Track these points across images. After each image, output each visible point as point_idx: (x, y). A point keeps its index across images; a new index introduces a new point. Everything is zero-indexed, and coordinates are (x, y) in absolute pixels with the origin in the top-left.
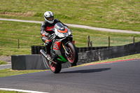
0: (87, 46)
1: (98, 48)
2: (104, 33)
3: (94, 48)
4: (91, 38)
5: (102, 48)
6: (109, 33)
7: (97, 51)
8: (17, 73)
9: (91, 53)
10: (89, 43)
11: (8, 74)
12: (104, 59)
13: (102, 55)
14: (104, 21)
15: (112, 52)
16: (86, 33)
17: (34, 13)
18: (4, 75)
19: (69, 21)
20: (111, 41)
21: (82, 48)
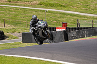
0: (76, 27)
1: (84, 28)
2: (89, 17)
3: (81, 28)
4: (79, 21)
5: (87, 28)
6: (93, 17)
7: (84, 31)
8: (26, 45)
9: (79, 32)
10: (78, 24)
11: (20, 46)
12: (89, 36)
13: (87, 33)
14: (89, 8)
15: (95, 31)
16: (76, 17)
17: (38, 3)
18: (17, 46)
19: (63, 8)
20: (94, 23)
21: (72, 28)
